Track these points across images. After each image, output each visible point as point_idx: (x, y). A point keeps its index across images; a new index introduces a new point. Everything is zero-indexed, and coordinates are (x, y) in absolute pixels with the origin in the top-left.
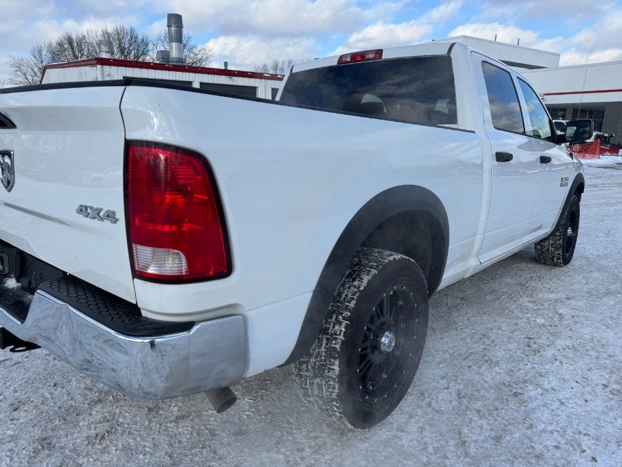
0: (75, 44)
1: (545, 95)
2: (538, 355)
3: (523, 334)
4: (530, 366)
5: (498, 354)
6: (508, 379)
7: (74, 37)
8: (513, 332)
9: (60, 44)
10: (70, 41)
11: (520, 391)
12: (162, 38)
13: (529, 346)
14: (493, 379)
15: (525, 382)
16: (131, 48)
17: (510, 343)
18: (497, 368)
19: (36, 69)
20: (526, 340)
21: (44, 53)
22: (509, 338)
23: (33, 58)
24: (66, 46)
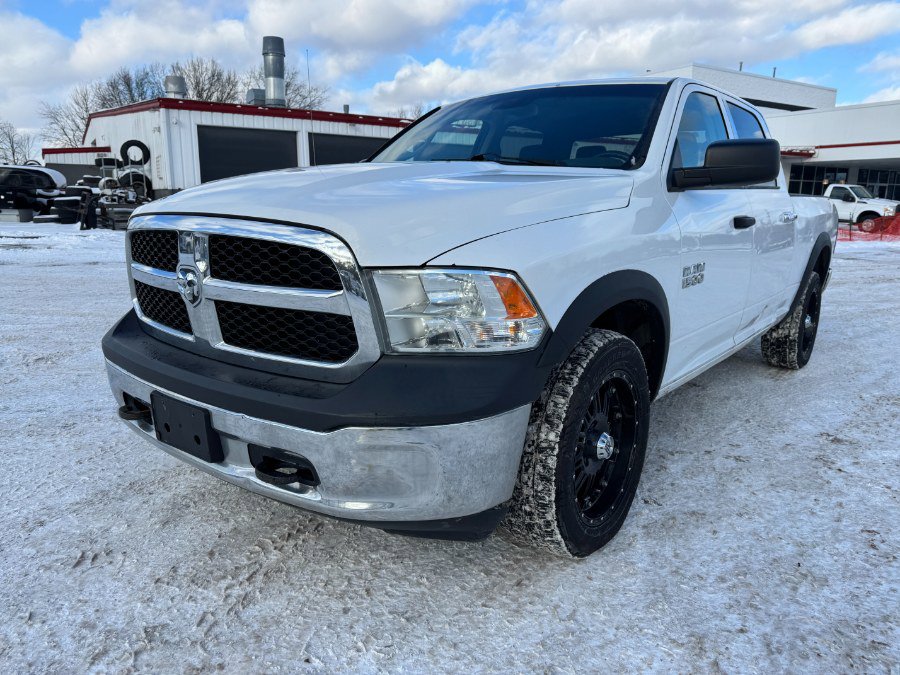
0: (134, 85)
1: (817, 147)
2: (894, 563)
3: (858, 524)
4: (885, 587)
5: (822, 562)
6: (851, 613)
7: (133, 75)
8: (838, 520)
9: (113, 85)
10: (127, 80)
11: (881, 639)
12: (257, 74)
13: (873, 547)
14: (823, 611)
15: (886, 619)
16: (213, 89)
17: (839, 541)
18: (826, 591)
19: (78, 121)
20: (865, 535)
21: (91, 98)
22: (835, 531)
23: (76, 107)
24: (121, 88)
